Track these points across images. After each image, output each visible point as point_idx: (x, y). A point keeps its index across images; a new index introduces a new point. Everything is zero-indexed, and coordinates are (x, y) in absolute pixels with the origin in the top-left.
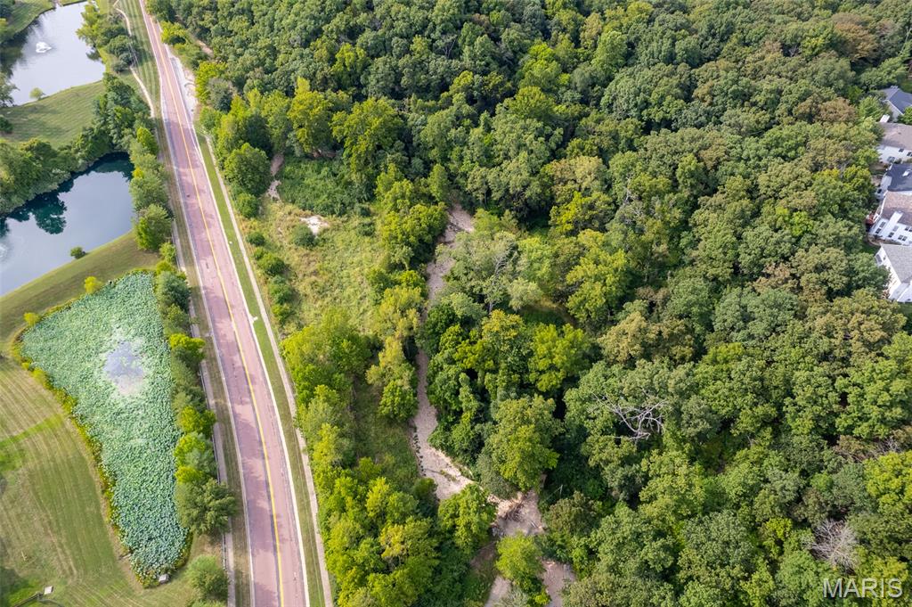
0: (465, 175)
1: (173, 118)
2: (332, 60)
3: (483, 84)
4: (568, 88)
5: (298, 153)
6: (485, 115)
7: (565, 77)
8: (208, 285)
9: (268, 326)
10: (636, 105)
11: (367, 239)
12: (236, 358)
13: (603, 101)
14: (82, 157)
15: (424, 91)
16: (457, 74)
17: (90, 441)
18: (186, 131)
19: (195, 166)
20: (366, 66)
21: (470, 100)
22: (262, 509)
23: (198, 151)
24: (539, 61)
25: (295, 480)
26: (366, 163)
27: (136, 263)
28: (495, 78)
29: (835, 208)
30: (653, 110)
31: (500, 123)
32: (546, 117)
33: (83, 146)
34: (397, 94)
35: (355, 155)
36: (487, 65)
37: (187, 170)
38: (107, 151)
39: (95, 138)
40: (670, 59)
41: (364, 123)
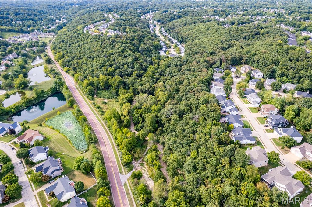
0: (137, 89)
1: (70, 85)
2: (107, 71)
3: (139, 73)
4: (157, 73)
5: (101, 88)
6: (140, 78)
7: (156, 71)
8: (84, 111)
9: (99, 116)
10: (170, 74)
11: (117, 102)
12: (93, 121)
13: (164, 75)
14: (50, 93)
15: (127, 75)
16: (134, 71)
17: (64, 136)
18: (73, 87)
19: (77, 93)
20: (114, 72)
21: (137, 76)
22: (102, 141)
23: (77, 91)
24: (151, 68)
25: (108, 137)
26: (116, 88)
27: (67, 109)
28: (142, 72)
29: (201, 82)
30: (173, 74)
31: (143, 79)
32: (153, 77)
33: (51, 91)
34: (122, 76)
35: (114, 87)
36: (140, 70)
37: (75, 94)
38: (55, 92)
39: (53, 89)
40: (177, 66)
41: (115, 80)
